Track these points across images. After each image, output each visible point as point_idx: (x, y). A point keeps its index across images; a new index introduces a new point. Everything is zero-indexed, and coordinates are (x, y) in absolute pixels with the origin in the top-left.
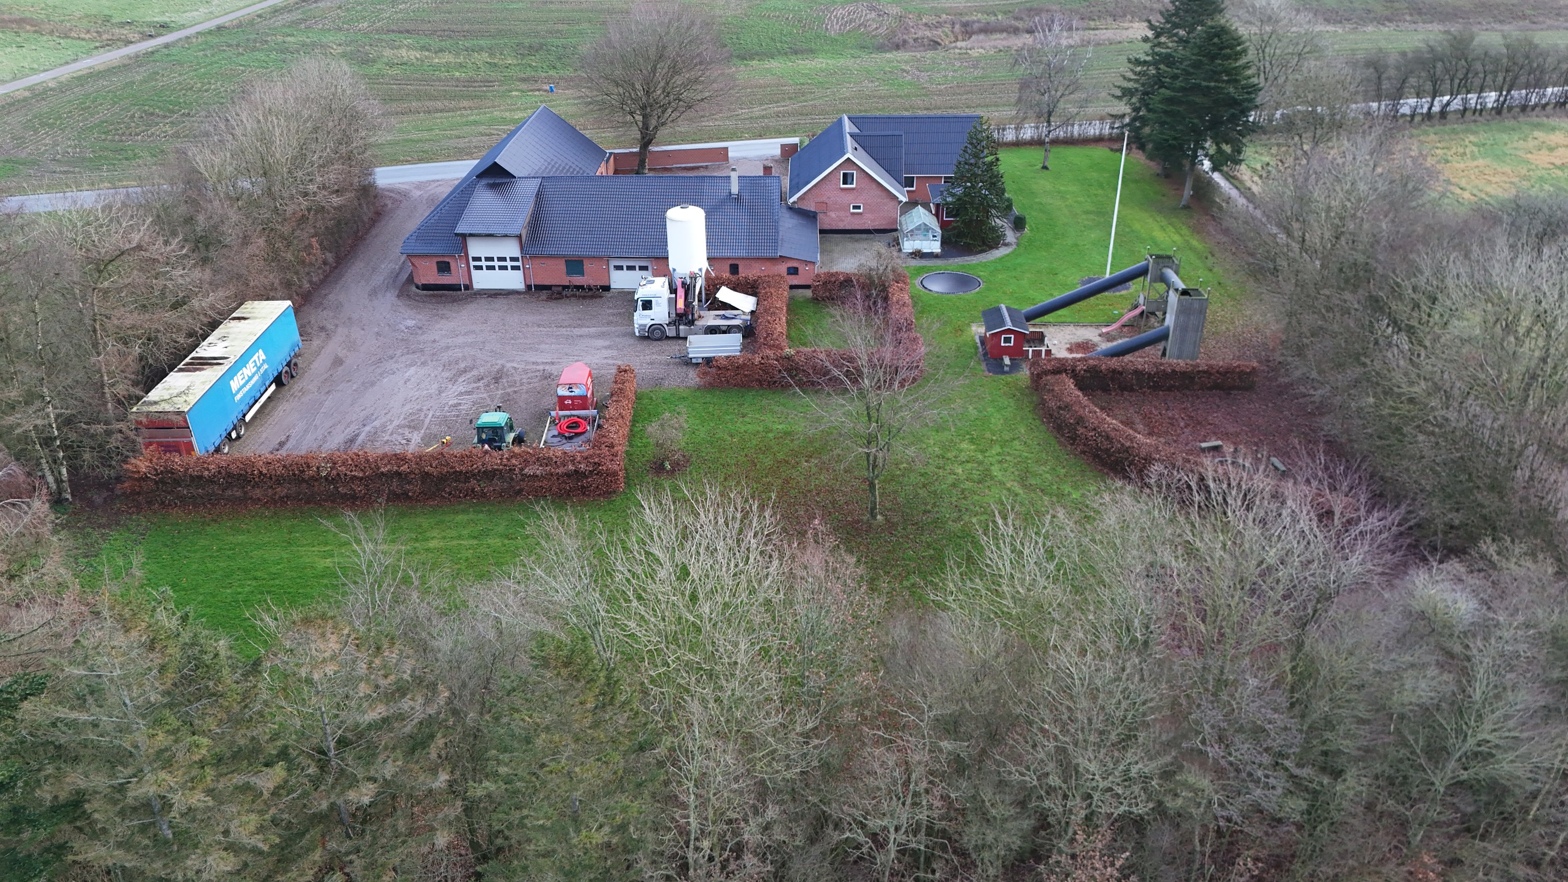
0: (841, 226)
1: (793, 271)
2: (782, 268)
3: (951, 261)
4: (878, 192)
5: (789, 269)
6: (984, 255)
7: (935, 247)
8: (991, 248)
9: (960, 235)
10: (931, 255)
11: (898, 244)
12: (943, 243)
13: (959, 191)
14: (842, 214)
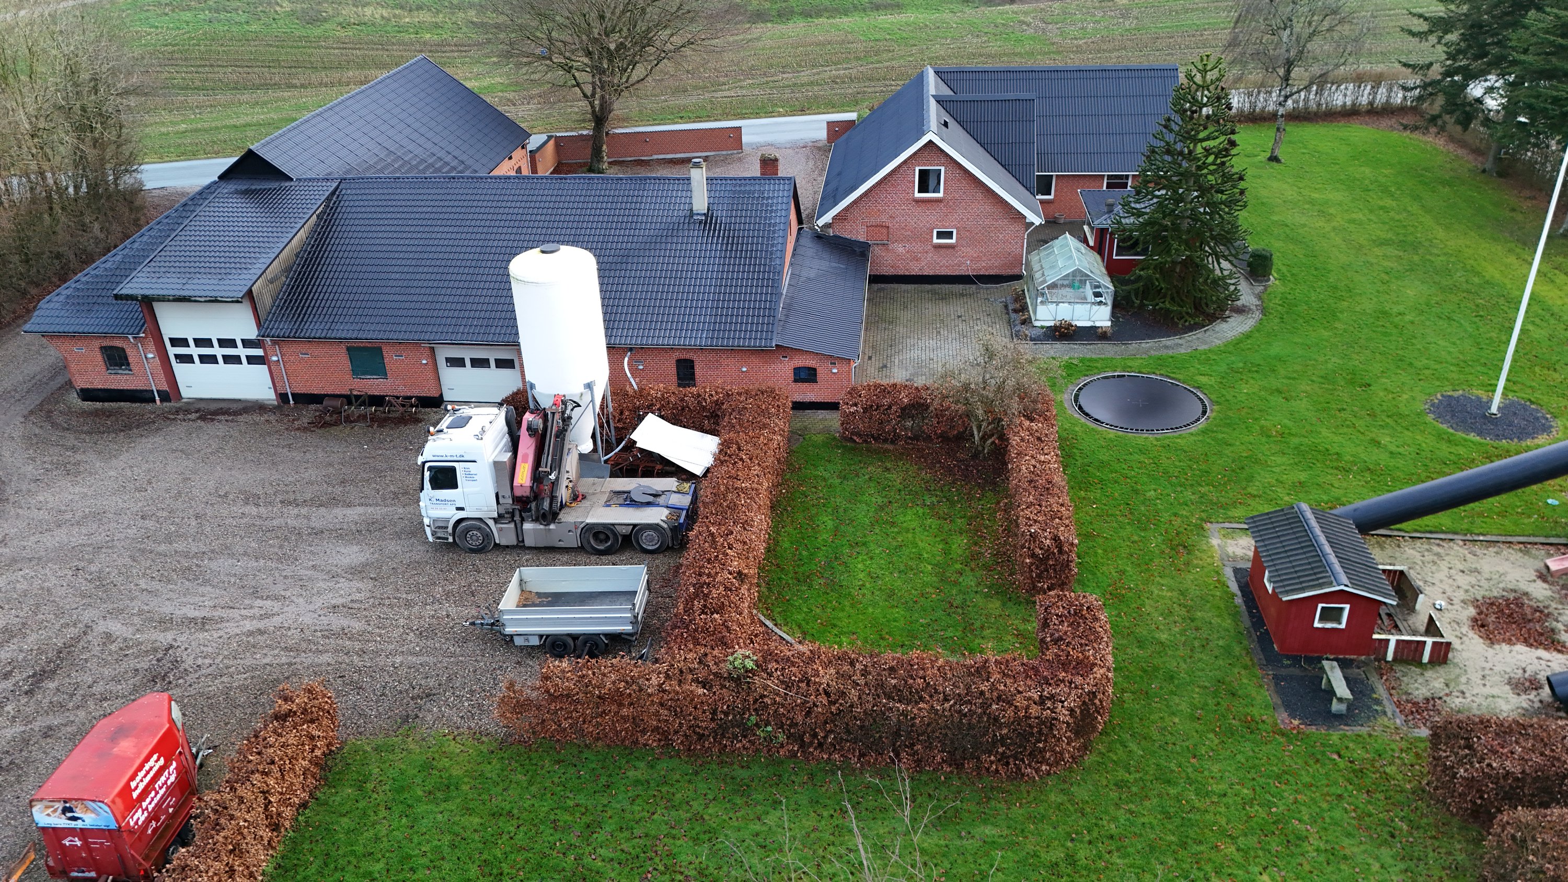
0: (915, 269)
1: (806, 375)
2: (784, 369)
3: (1134, 345)
4: (987, 207)
5: (797, 370)
6: (1199, 334)
7: (1101, 317)
8: (1212, 318)
9: (1148, 291)
10: (1091, 334)
11: (1024, 308)
12: (1117, 306)
13: (1146, 206)
14: (917, 247)
